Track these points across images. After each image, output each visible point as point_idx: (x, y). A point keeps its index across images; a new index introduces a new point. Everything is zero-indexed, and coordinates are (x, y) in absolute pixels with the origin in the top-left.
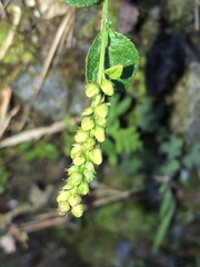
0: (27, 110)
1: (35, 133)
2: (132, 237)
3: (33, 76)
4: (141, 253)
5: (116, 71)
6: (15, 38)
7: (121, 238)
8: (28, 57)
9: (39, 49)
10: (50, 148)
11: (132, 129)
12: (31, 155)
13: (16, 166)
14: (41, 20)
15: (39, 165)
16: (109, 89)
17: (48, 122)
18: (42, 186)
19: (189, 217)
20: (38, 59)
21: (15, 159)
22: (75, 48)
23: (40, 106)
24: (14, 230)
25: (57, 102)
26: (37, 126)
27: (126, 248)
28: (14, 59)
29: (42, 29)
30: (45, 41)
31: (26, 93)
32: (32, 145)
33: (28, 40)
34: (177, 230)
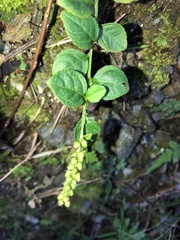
0: (45, 142)
1: (48, 153)
2: (91, 199)
3: (48, 127)
4: (95, 206)
5: (89, 136)
6: (41, 111)
7: (86, 200)
8: (47, 119)
9: (52, 116)
10: (54, 159)
11: (93, 152)
12: (45, 163)
13: (38, 167)
14: (54, 103)
15: (49, 167)
16: (85, 144)
17: (54, 148)
18: (49, 176)
19: (118, 191)
20: (51, 120)
21: (38, 164)
22: (69, 115)
23: (51, 141)
24: (35, 197)
25: (59, 140)
26: (49, 150)
27: (88, 204)
28: (40, 120)
29: (54, 107)
30: (56, 112)
31: (45, 135)
32: (46, 158)
33: (47, 112)
34: (112, 197)
